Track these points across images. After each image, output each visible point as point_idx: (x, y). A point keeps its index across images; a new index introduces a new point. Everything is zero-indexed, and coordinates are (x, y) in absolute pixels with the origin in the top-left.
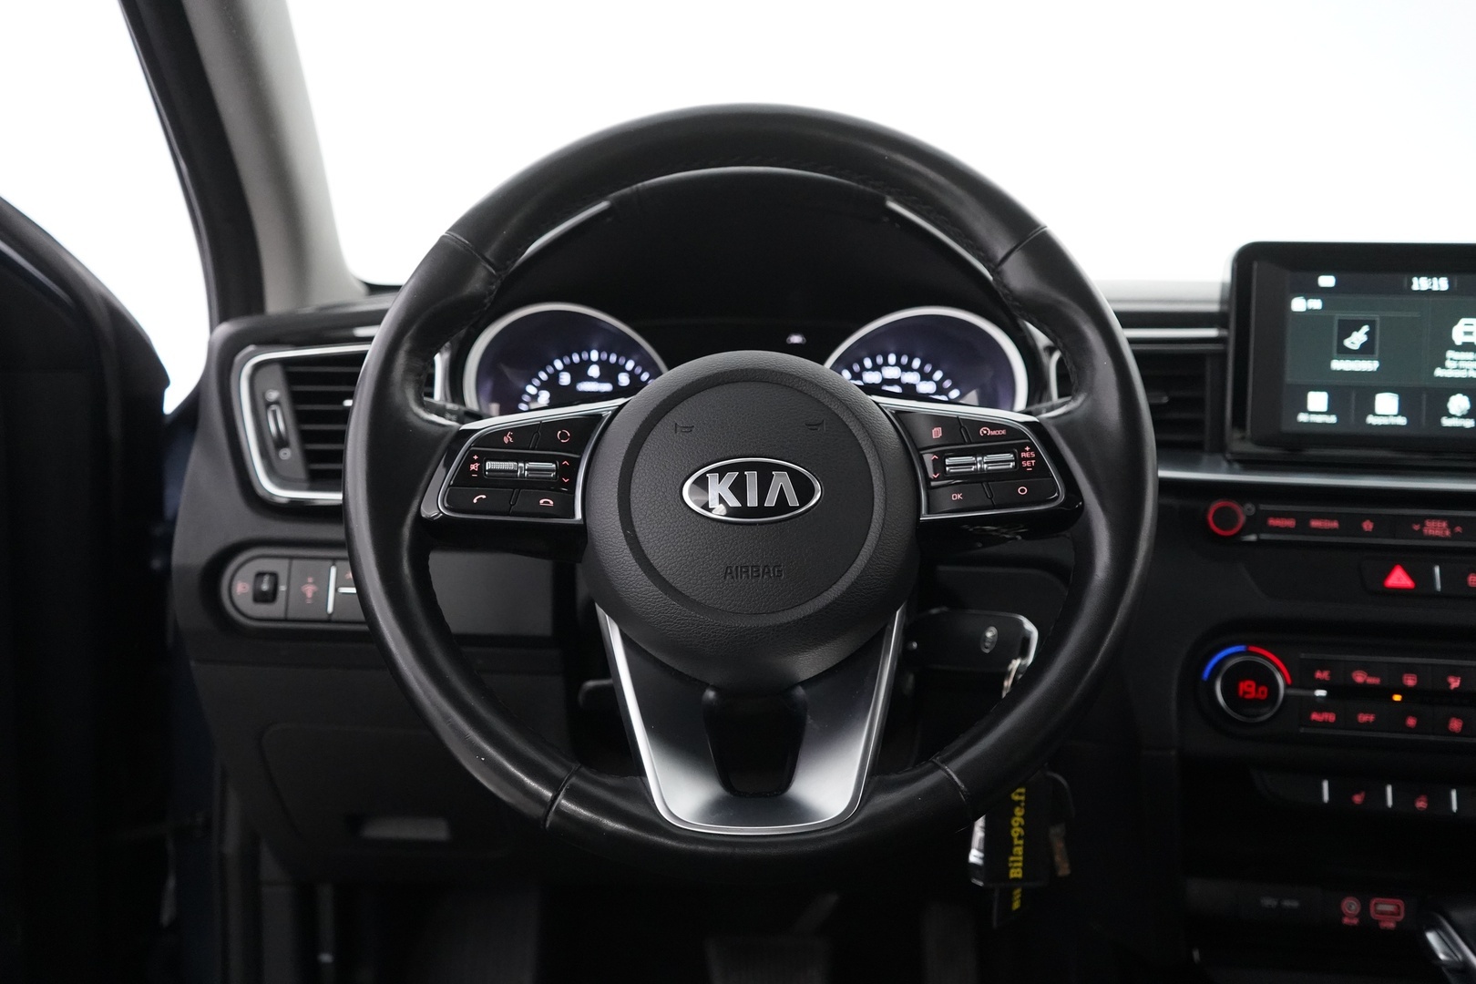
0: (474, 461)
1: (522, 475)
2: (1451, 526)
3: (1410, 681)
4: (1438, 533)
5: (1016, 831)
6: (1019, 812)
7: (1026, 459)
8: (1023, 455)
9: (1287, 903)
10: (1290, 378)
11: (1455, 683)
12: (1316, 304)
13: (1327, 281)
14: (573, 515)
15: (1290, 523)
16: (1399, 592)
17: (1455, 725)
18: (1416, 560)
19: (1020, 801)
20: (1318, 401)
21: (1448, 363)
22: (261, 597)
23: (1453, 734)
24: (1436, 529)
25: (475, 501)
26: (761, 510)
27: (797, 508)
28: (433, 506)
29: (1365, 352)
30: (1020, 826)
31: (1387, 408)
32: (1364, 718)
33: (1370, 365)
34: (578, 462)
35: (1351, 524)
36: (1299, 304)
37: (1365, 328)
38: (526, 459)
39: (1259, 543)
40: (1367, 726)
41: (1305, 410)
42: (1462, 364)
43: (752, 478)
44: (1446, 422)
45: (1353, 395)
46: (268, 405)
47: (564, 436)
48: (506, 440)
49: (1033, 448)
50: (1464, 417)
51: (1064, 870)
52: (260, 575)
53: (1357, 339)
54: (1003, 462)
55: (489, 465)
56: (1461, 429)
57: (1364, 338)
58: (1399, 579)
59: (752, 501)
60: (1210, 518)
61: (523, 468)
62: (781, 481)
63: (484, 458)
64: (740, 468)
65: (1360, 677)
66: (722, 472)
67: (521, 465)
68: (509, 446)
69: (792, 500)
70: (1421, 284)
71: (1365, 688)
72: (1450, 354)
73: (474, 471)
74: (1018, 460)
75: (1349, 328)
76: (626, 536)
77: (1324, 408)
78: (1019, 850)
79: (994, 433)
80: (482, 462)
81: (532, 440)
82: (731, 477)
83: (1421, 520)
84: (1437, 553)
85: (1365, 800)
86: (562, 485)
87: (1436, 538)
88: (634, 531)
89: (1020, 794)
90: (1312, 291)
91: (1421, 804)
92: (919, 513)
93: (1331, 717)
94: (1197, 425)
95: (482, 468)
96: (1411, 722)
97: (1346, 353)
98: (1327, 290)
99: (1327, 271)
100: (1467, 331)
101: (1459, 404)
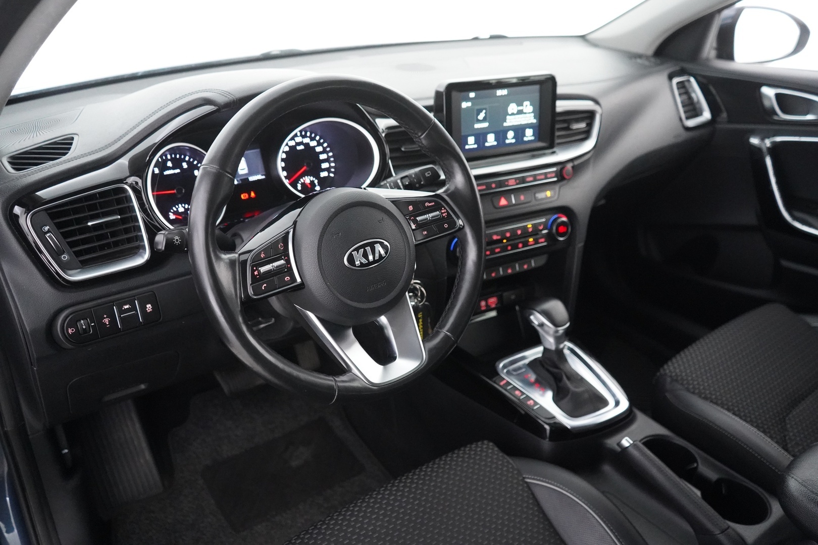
0: (255, 270)
1: (274, 270)
2: (515, 181)
3: (508, 235)
4: (512, 184)
7: (444, 213)
8: (442, 211)
10: (463, 132)
11: (519, 232)
12: (469, 104)
13: (472, 95)
14: (297, 280)
16: (504, 207)
17: (520, 245)
18: (507, 194)
20: (471, 140)
21: (507, 121)
22: (81, 333)
23: (520, 248)
24: (512, 182)
25: (263, 288)
26: (375, 261)
29: (485, 120)
31: (491, 140)
32: (496, 250)
33: (486, 124)
34: (289, 254)
35: (489, 186)
36: (464, 105)
37: (484, 111)
38: (272, 262)
40: (497, 253)
41: (468, 144)
43: (368, 249)
44: (507, 142)
45: (481, 137)
47: (281, 247)
48: (262, 256)
50: (512, 139)
53: (481, 116)
54: (437, 215)
55: (261, 270)
56: (511, 143)
57: (484, 115)
58: (503, 202)
59: (371, 258)
61: (272, 267)
62: (378, 248)
63: (258, 267)
64: (363, 246)
65: (494, 237)
66: (357, 250)
67: (271, 265)
69: (383, 254)
70: (499, 93)
71: (496, 240)
72: (508, 117)
73: (257, 275)
75: (479, 112)
77: (473, 142)
79: (430, 204)
80: (258, 269)
82: (361, 251)
83: (507, 180)
84: (512, 191)
85: (496, 274)
90: (468, 99)
93: (489, 252)
95: (259, 272)
96: (509, 248)
97: (479, 121)
98: (472, 99)
99: (472, 90)
100: (513, 108)
101: (511, 134)
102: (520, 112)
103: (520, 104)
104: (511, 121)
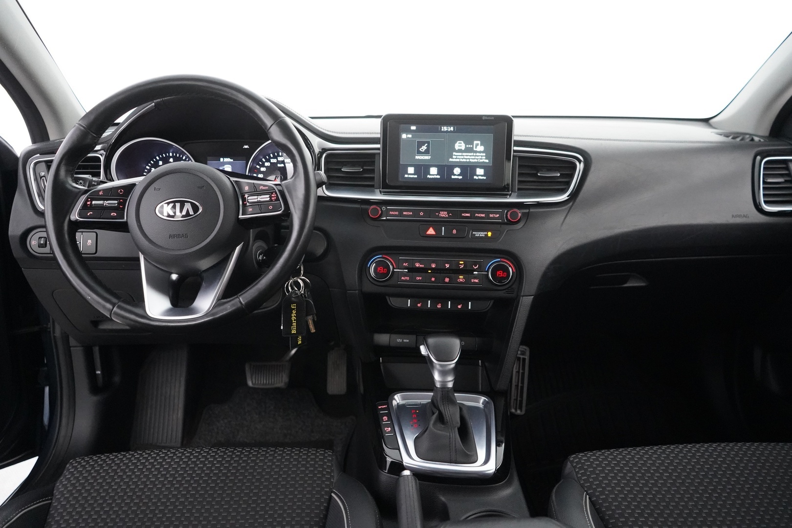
0: (89, 201)
1: (106, 205)
2: (448, 214)
3: (433, 266)
4: (444, 216)
5: (293, 318)
6: (294, 312)
7: (273, 197)
8: (273, 195)
9: (405, 341)
10: (402, 161)
11: (447, 266)
12: (410, 136)
13: (413, 128)
14: (123, 218)
15: (397, 213)
16: (431, 236)
17: (447, 280)
18: (437, 224)
19: (294, 308)
20: (411, 170)
21: (454, 157)
22: (40, 246)
23: (446, 283)
24: (443, 214)
25: (88, 214)
27: (192, 215)
28: (75, 216)
29: (427, 152)
30: (295, 316)
31: (434, 172)
32: (418, 278)
33: (427, 157)
34: (127, 200)
35: (416, 213)
36: (404, 136)
37: (426, 144)
38: (107, 200)
39: (387, 220)
40: (419, 281)
41: (407, 173)
42: (458, 157)
43: (178, 205)
44: (453, 177)
45: (422, 169)
46: (41, 178)
47: (121, 191)
48: (100, 194)
49: (276, 193)
50: (458, 175)
51: (313, 331)
52: (40, 238)
53: (424, 148)
54: (266, 198)
55: (93, 202)
56: (458, 179)
57: (426, 148)
58: (431, 231)
60: (369, 211)
61: (106, 203)
62: (188, 206)
63: (92, 199)
64: (174, 202)
65: (417, 265)
66: (168, 203)
67: (105, 202)
68: (101, 196)
69: (191, 212)
70: (445, 129)
71: (419, 268)
72: (454, 153)
73: (88, 205)
74: (270, 197)
75: (421, 144)
76: (138, 225)
77: (413, 172)
78: (295, 324)
79: (264, 188)
80: (91, 201)
81: (111, 193)
82: (171, 205)
83: (439, 212)
84: (443, 222)
85: (422, 306)
86: (120, 209)
87: (444, 217)
88: (140, 223)
89: (294, 306)
90: (408, 131)
91: (439, 306)
92: (238, 215)
93: (408, 278)
94: (372, 179)
95: (91, 203)
96: (433, 279)
97: (419, 153)
98: (413, 131)
99: (413, 124)
100: (460, 145)
101: (457, 171)
102: (468, 150)
103: (468, 142)
104: (456, 158)
